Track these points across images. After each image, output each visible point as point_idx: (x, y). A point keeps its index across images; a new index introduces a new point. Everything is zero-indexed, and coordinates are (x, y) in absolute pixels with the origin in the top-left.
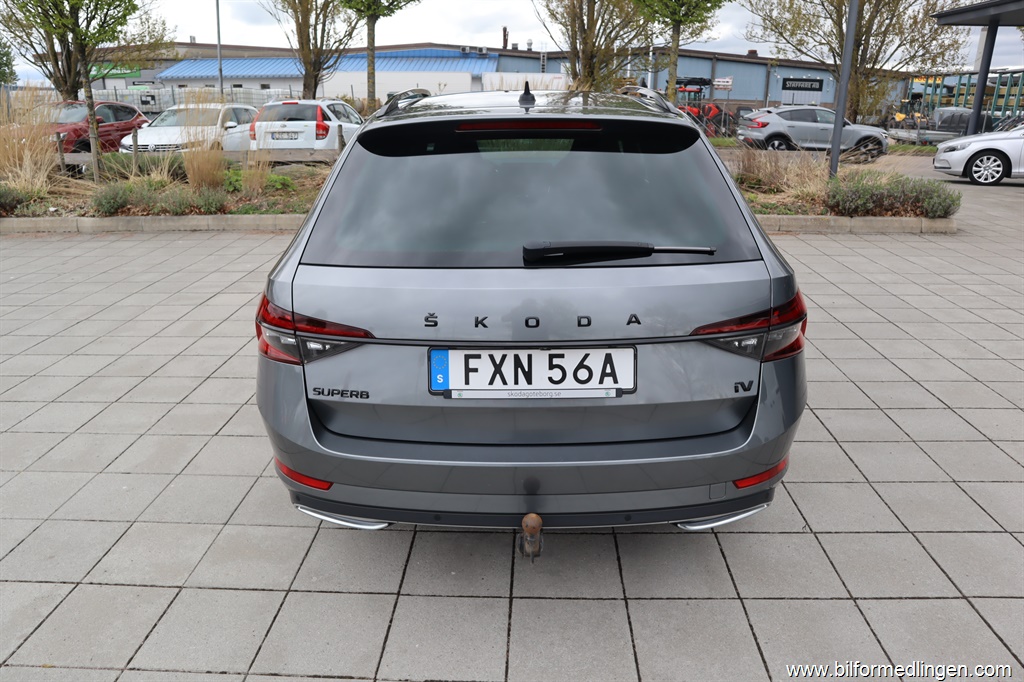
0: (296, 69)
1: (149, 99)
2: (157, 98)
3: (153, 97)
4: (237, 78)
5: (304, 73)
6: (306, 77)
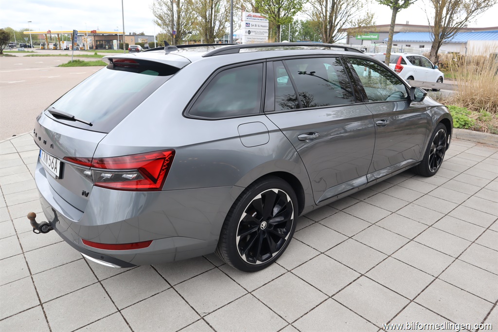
0: (429, 38)
1: (364, 49)
2: (368, 49)
3: (366, 49)
4: (408, 41)
5: (433, 40)
6: (434, 43)
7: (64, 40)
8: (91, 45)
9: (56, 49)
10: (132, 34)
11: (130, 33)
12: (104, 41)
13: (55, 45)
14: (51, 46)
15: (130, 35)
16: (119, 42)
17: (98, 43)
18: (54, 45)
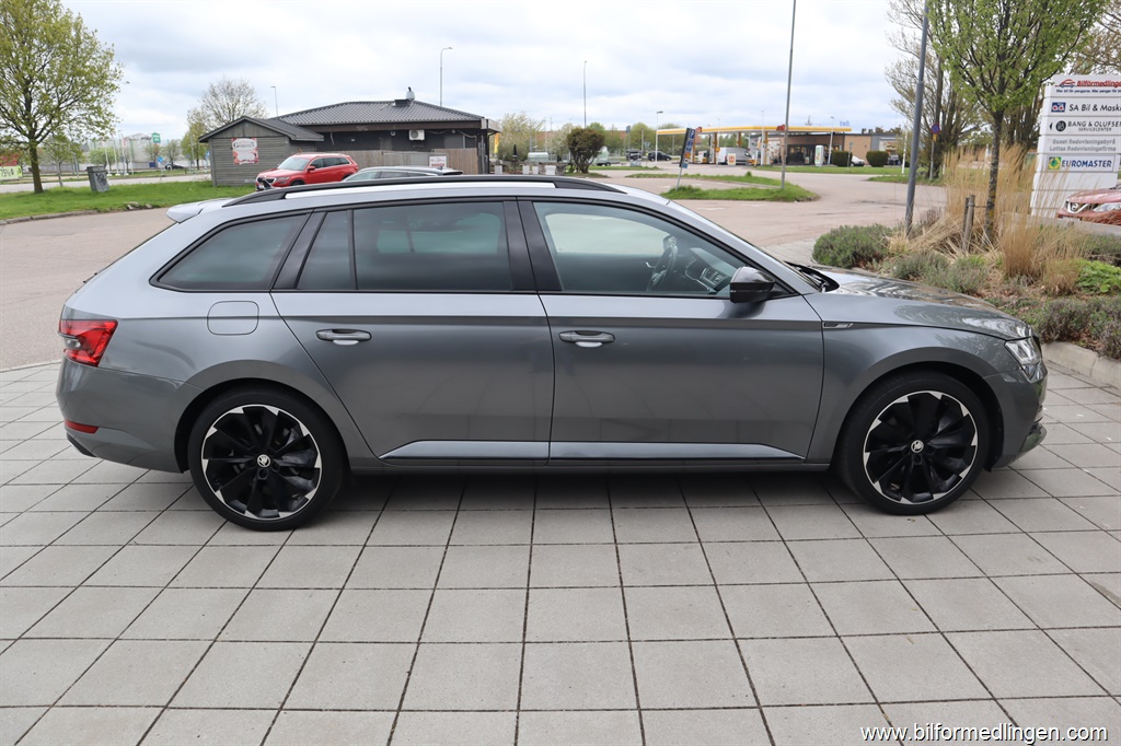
7: (722, 146)
8: (776, 155)
9: (708, 163)
10: (867, 132)
11: (863, 130)
12: (805, 146)
13: (707, 155)
14: (701, 157)
15: (863, 135)
16: (831, 149)
17: (792, 151)
18: (705, 155)
